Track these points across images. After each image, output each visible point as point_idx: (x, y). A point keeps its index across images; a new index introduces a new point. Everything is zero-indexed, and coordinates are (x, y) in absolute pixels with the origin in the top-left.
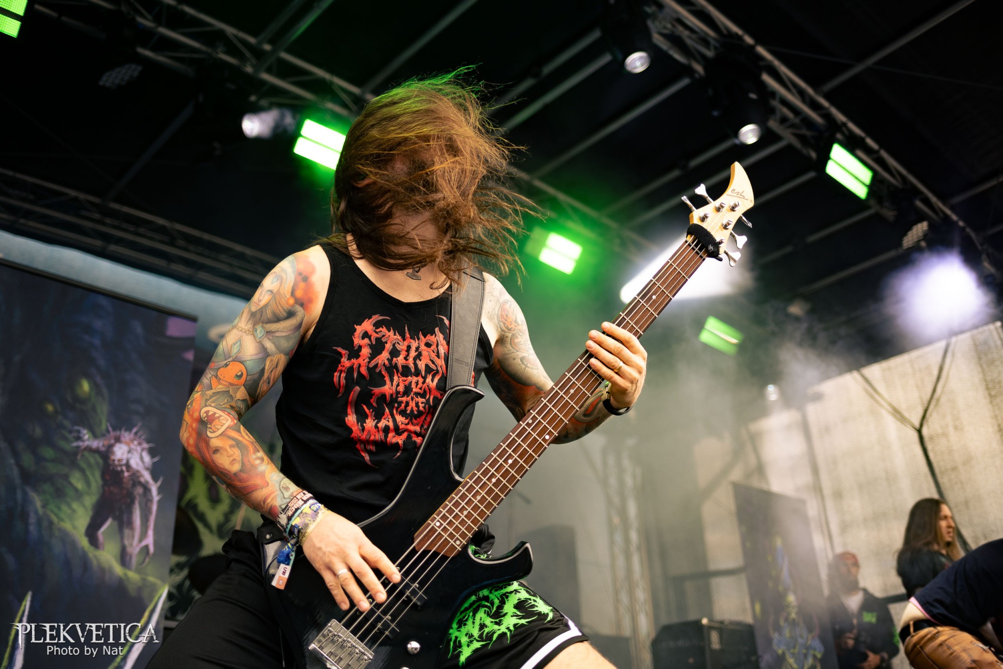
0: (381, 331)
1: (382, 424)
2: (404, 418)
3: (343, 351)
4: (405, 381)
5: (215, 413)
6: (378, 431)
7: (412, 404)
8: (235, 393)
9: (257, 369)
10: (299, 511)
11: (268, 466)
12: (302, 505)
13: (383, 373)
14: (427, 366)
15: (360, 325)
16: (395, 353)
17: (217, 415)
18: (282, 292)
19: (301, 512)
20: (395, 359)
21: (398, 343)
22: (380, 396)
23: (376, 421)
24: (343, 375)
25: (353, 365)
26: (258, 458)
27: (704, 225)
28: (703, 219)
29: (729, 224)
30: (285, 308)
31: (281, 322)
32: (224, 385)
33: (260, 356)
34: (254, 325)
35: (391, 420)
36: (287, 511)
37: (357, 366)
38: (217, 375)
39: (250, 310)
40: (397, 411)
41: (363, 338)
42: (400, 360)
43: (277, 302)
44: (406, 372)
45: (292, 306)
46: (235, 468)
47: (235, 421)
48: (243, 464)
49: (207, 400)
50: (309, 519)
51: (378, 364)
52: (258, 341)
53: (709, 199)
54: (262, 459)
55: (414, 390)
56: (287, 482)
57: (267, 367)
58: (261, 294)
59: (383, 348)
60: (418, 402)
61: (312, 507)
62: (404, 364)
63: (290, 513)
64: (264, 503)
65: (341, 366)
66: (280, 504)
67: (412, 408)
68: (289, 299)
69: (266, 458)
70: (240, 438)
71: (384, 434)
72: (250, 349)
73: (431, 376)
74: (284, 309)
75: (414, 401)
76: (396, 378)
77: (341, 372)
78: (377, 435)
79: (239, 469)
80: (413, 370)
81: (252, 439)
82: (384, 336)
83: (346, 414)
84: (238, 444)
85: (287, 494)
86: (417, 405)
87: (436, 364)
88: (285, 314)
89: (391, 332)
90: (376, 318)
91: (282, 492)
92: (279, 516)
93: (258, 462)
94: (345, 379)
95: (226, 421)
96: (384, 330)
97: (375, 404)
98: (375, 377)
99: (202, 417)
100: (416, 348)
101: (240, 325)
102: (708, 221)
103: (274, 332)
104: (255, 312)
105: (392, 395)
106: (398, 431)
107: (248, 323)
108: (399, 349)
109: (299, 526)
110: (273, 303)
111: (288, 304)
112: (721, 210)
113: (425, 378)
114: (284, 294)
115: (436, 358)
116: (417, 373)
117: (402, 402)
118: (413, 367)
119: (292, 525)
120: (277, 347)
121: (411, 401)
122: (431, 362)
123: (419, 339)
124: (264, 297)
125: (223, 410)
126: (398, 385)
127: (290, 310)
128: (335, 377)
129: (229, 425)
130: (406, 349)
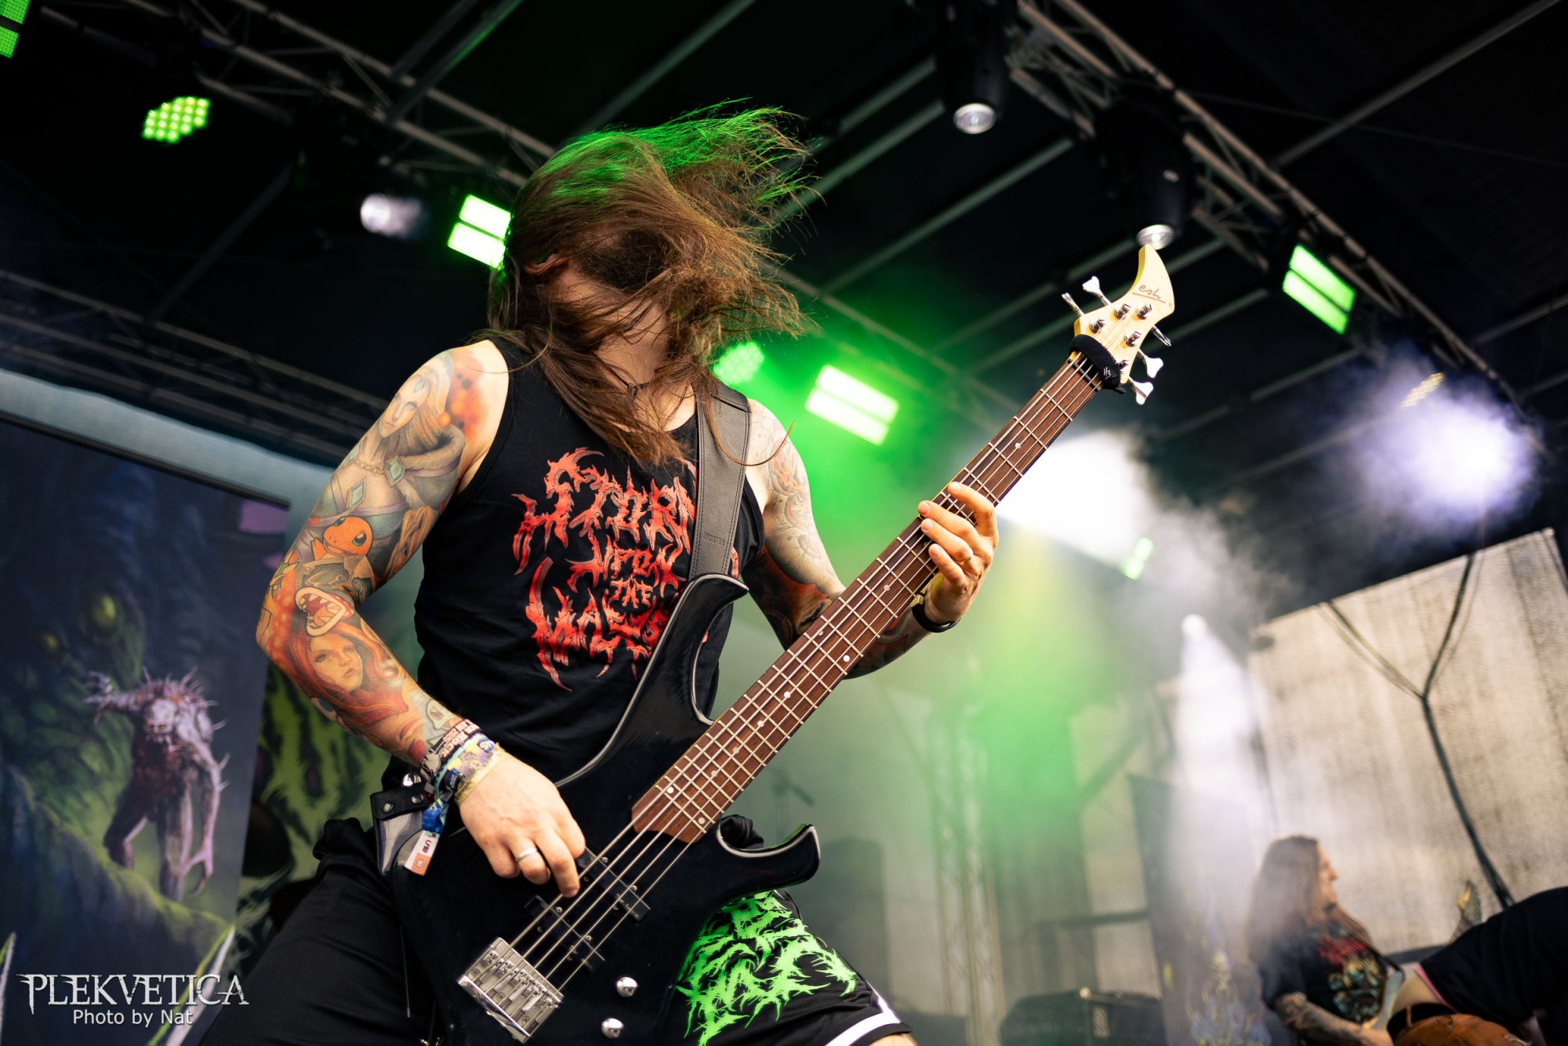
0: (589, 474)
1: (584, 620)
2: (618, 614)
3: (528, 501)
4: (623, 555)
5: (320, 598)
6: (577, 631)
7: (631, 593)
8: (353, 567)
9: (389, 530)
10: (460, 750)
11: (405, 681)
12: (465, 741)
13: (591, 539)
14: (658, 534)
15: (557, 461)
16: (609, 509)
17: (322, 601)
18: (430, 404)
19: (464, 752)
20: (609, 519)
21: (615, 494)
22: (583, 575)
23: (575, 614)
24: (528, 539)
25: (544, 524)
26: (389, 668)
27: (1098, 337)
28: (1096, 328)
29: (1136, 338)
30: (436, 430)
31: (429, 454)
32: (334, 554)
33: (396, 508)
34: (386, 458)
35: (597, 615)
36: (440, 749)
37: (551, 525)
38: (323, 538)
39: (378, 434)
40: (607, 602)
41: (561, 482)
42: (618, 521)
43: (424, 422)
44: (626, 540)
45: (446, 427)
46: (353, 683)
47: (353, 612)
48: (365, 678)
49: (305, 577)
50: (476, 762)
51: (582, 524)
52: (392, 484)
53: (1105, 299)
54: (396, 670)
55: (635, 571)
56: (435, 705)
57: (404, 528)
58: (396, 410)
59: (592, 500)
60: (640, 591)
61: (481, 745)
62: (623, 528)
63: (445, 752)
64: (401, 737)
65: (525, 524)
66: (428, 738)
67: (631, 598)
68: (441, 416)
69: (400, 669)
70: (361, 638)
71: (585, 636)
72: (378, 498)
73: (664, 550)
74: (433, 433)
75: (634, 588)
76: (609, 548)
77: (525, 533)
78: (575, 637)
79: (359, 685)
80: (637, 538)
81: (378, 639)
82: (593, 481)
83: (528, 602)
84: (357, 646)
85: (439, 724)
86: (639, 594)
87: (674, 533)
88: (435, 441)
89: (604, 476)
90: (581, 452)
91: (430, 720)
92: (428, 756)
93: (389, 673)
94: (530, 545)
95: (338, 610)
96: (593, 472)
97: (574, 588)
98: (578, 545)
99: (298, 604)
100: (643, 505)
101: (362, 458)
102: (1103, 330)
103: (417, 470)
104: (388, 438)
105: (601, 575)
106: (607, 632)
107: (376, 457)
108: (616, 504)
109: (459, 773)
110: (416, 423)
111: (439, 424)
112: (1123, 316)
113: (655, 554)
114: (434, 408)
115: (674, 524)
116: (643, 545)
117: (617, 588)
118: (638, 534)
119: (448, 771)
120: (422, 495)
121: (629, 588)
122: (664, 530)
123: (649, 491)
124: (402, 413)
125: (333, 594)
126: (612, 561)
127: (442, 434)
128: (515, 541)
129: (343, 617)
130: (627, 505)
